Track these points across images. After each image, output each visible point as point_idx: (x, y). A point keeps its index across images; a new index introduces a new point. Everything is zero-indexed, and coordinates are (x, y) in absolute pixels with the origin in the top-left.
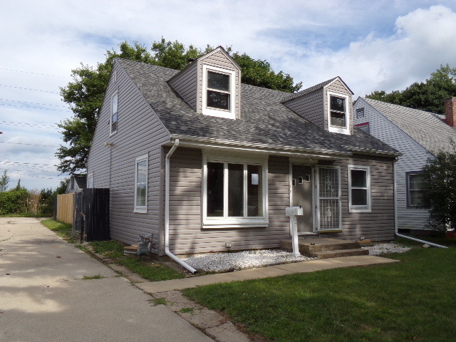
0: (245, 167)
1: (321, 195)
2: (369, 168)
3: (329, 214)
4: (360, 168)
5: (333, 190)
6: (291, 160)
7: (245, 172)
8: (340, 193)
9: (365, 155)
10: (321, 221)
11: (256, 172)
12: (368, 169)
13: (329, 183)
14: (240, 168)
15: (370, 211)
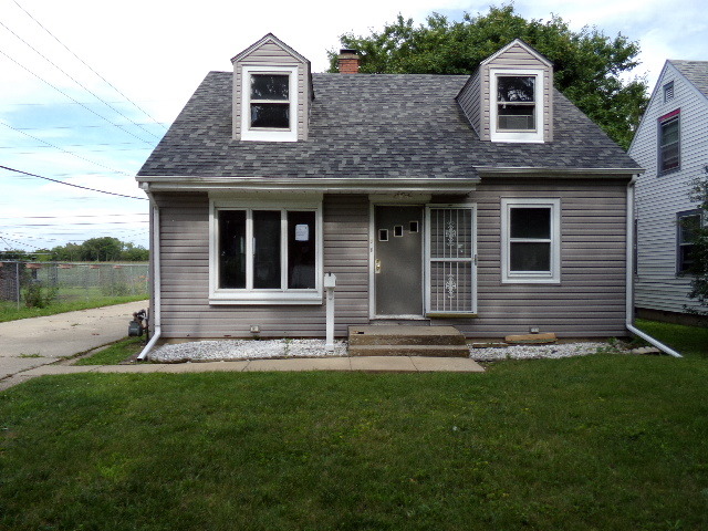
0: (284, 215)
1: (433, 254)
2: (557, 202)
3: (450, 286)
4: (533, 202)
5: (459, 246)
6: (372, 198)
7: (284, 223)
8: (475, 251)
9: (548, 180)
12: (555, 205)
13: (451, 233)
14: (275, 216)
15: (557, 281)
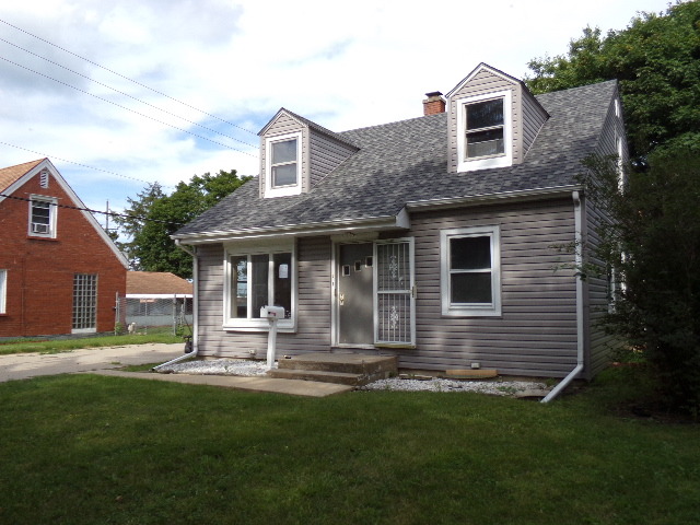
0: (271, 257)
1: (380, 287)
2: (496, 229)
3: (395, 317)
4: (473, 232)
5: (400, 279)
6: (333, 239)
7: (271, 264)
8: (412, 284)
9: (488, 206)
10: (380, 330)
11: (284, 263)
12: (494, 233)
13: (394, 267)
14: (265, 258)
